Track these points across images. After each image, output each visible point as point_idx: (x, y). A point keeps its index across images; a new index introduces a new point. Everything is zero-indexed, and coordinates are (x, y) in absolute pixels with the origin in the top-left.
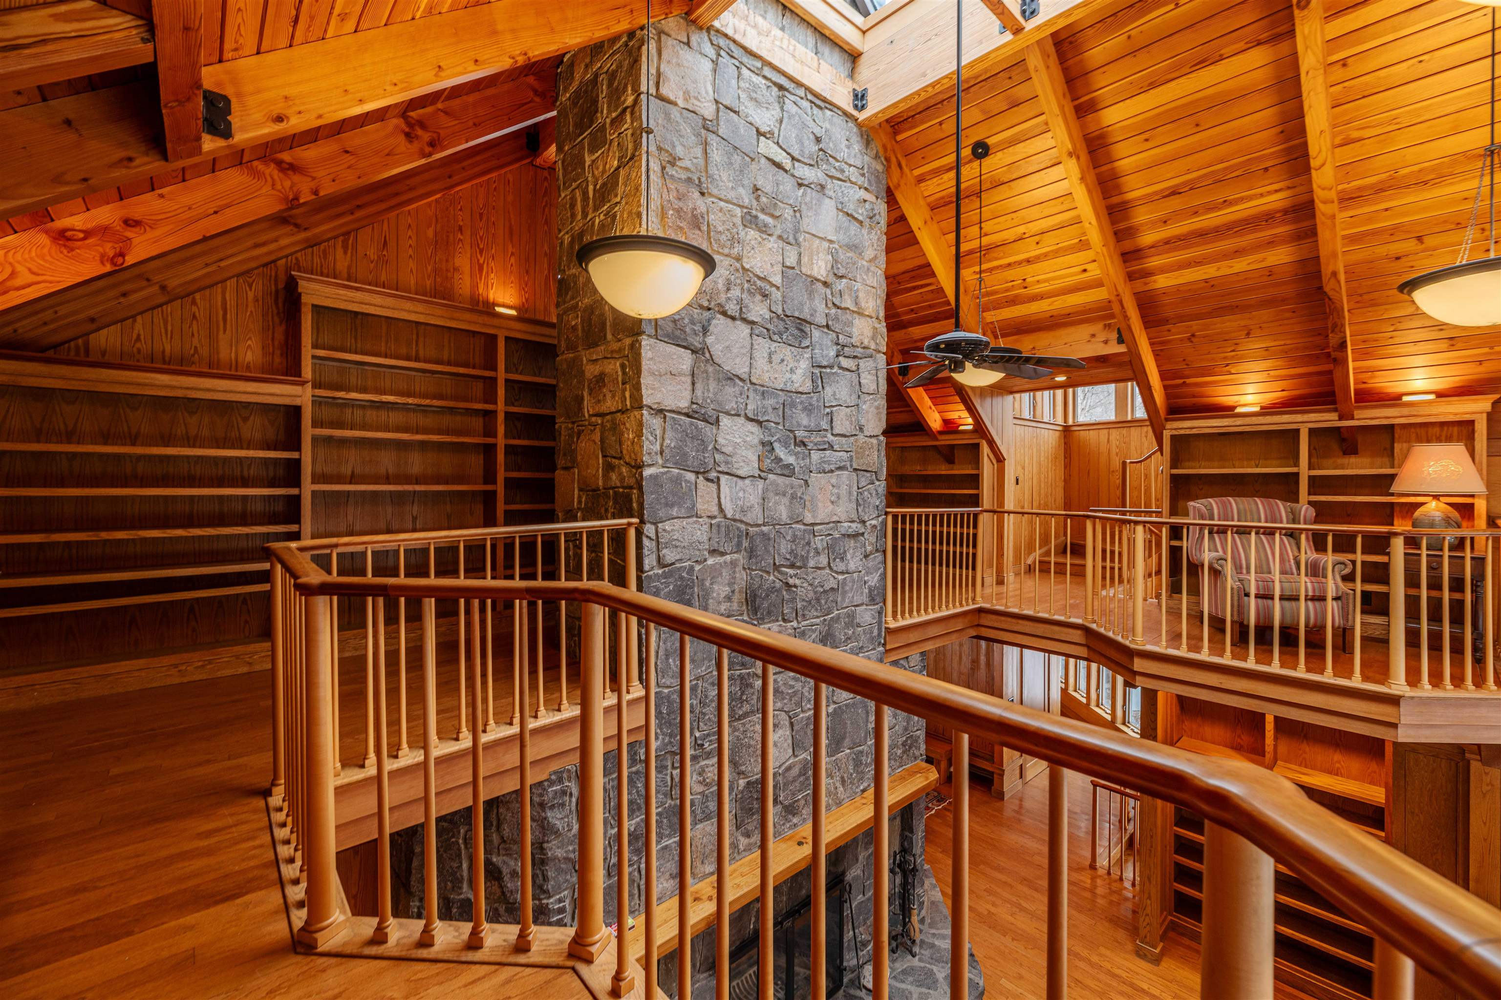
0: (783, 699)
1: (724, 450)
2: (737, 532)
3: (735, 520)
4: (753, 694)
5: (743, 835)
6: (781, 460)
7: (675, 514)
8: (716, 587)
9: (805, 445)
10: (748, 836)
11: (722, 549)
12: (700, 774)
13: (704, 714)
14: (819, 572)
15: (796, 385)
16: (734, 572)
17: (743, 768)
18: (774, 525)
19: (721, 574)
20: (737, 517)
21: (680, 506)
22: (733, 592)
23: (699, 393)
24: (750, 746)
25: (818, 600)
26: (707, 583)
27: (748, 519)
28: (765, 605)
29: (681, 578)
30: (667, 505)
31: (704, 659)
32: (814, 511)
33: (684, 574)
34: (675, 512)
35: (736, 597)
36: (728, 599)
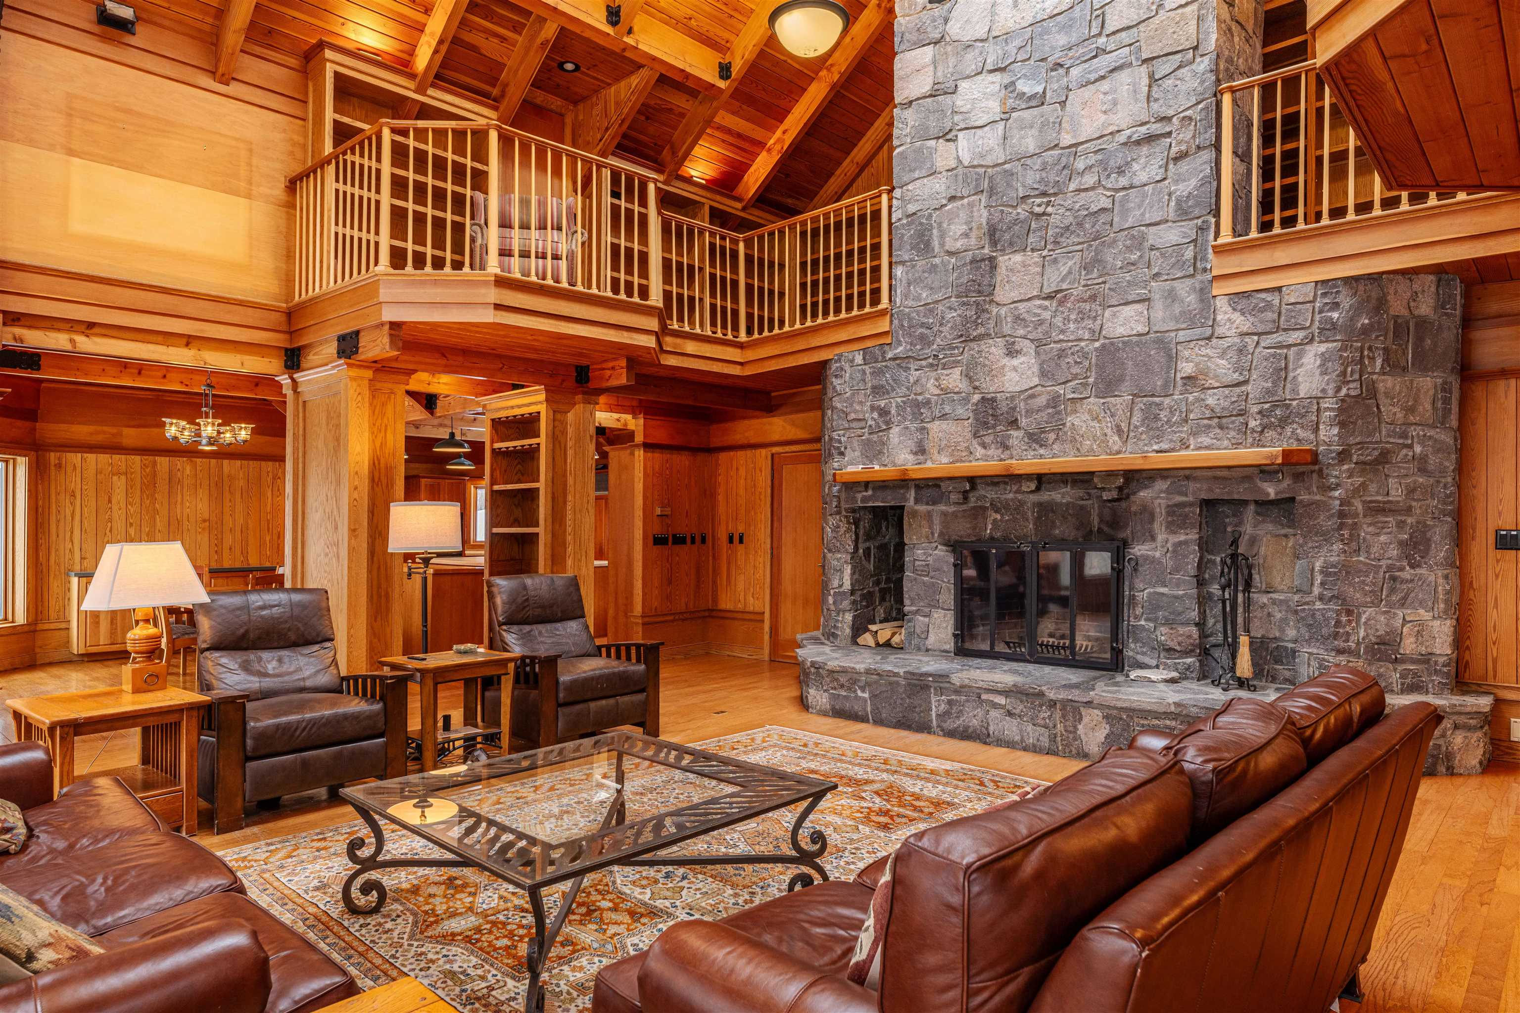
0: (1027, 327)
1: (962, 110)
2: (975, 177)
3: (974, 167)
4: (989, 319)
5: (979, 444)
6: (1024, 94)
7: (917, 176)
8: (952, 227)
9: (1061, 66)
10: (985, 448)
11: (959, 195)
12: (936, 380)
13: (941, 332)
14: (1083, 194)
15: (1048, 11)
16: (972, 212)
17: (977, 384)
18: (1019, 160)
19: (958, 216)
20: (975, 163)
21: (921, 168)
22: (971, 229)
23: (939, 74)
24: (985, 366)
25: (1080, 225)
26: (945, 225)
27: (989, 161)
28: (1007, 236)
29: (921, 224)
30: (910, 171)
31: (941, 287)
32: (1074, 132)
33: (924, 221)
34: (917, 174)
35: (973, 235)
36: (966, 235)
